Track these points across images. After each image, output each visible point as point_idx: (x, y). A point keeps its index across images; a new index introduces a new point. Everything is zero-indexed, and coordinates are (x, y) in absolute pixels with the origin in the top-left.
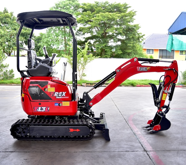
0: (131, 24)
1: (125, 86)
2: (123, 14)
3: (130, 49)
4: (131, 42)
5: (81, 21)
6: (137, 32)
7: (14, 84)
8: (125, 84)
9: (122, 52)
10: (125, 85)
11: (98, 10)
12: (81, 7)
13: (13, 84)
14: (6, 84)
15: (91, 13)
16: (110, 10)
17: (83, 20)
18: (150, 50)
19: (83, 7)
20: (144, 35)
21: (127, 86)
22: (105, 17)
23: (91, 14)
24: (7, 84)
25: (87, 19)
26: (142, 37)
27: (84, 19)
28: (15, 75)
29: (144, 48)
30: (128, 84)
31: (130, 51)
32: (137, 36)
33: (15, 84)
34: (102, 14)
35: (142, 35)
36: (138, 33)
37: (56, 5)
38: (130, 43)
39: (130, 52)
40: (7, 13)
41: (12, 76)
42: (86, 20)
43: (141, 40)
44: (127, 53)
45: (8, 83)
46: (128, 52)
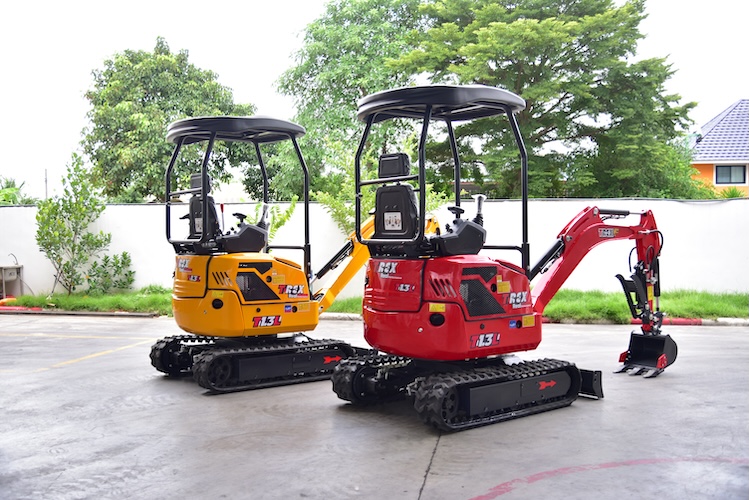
0: (630, 60)
1: (577, 323)
2: (588, 20)
3: (628, 166)
4: (630, 136)
5: (421, 64)
6: (656, 94)
7: (123, 313)
8: (577, 312)
9: (594, 180)
10: (578, 317)
11: (488, 16)
12: (424, 12)
13: (117, 313)
14: (94, 311)
15: (461, 29)
16: (534, 11)
17: (427, 58)
18: (730, 167)
19: (432, 10)
20: (691, 106)
21: (587, 321)
22: (512, 38)
23: (460, 35)
24: (97, 310)
25: (444, 55)
26: (684, 111)
27: (434, 56)
28: (136, 277)
29: (699, 159)
30: (593, 311)
31: (630, 174)
32: (659, 109)
33: (127, 313)
34: (500, 29)
35: (682, 104)
36: (663, 95)
37: (333, 10)
38: (631, 141)
39: (632, 179)
40: (167, 53)
41: (126, 280)
42: (439, 57)
43: (678, 128)
44: (619, 184)
45: (100, 308)
46: (622, 177)
